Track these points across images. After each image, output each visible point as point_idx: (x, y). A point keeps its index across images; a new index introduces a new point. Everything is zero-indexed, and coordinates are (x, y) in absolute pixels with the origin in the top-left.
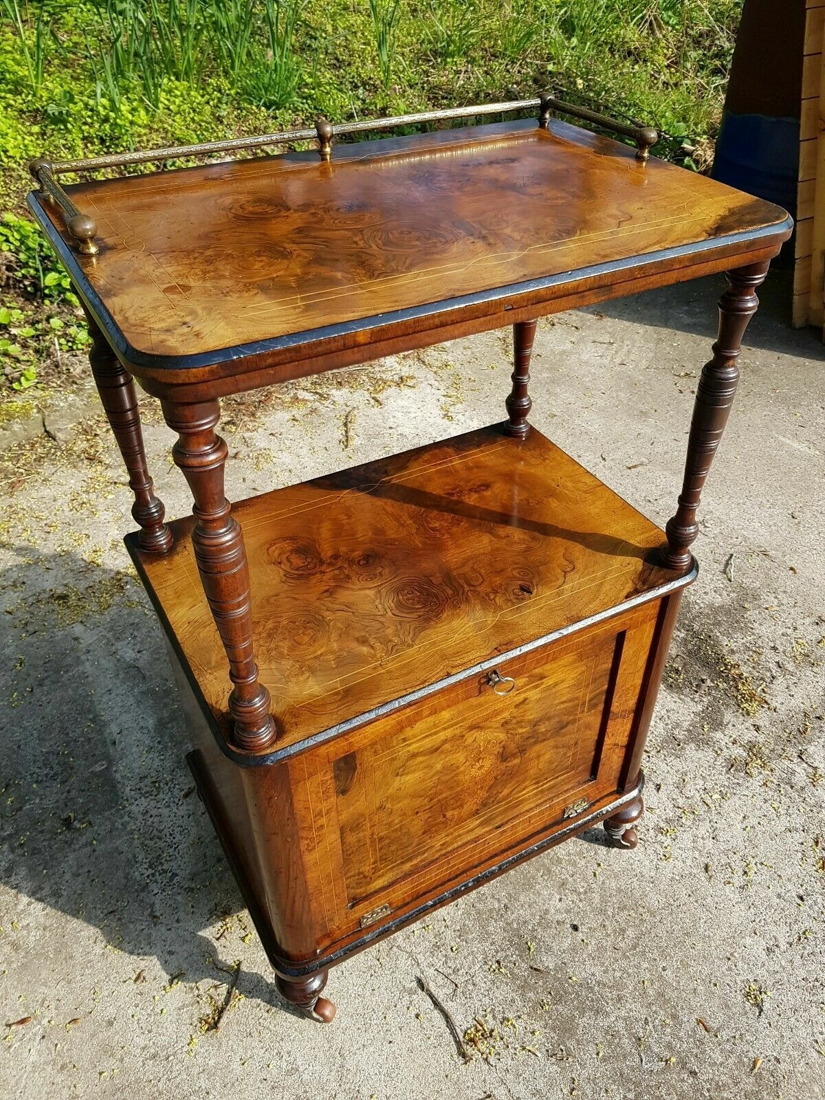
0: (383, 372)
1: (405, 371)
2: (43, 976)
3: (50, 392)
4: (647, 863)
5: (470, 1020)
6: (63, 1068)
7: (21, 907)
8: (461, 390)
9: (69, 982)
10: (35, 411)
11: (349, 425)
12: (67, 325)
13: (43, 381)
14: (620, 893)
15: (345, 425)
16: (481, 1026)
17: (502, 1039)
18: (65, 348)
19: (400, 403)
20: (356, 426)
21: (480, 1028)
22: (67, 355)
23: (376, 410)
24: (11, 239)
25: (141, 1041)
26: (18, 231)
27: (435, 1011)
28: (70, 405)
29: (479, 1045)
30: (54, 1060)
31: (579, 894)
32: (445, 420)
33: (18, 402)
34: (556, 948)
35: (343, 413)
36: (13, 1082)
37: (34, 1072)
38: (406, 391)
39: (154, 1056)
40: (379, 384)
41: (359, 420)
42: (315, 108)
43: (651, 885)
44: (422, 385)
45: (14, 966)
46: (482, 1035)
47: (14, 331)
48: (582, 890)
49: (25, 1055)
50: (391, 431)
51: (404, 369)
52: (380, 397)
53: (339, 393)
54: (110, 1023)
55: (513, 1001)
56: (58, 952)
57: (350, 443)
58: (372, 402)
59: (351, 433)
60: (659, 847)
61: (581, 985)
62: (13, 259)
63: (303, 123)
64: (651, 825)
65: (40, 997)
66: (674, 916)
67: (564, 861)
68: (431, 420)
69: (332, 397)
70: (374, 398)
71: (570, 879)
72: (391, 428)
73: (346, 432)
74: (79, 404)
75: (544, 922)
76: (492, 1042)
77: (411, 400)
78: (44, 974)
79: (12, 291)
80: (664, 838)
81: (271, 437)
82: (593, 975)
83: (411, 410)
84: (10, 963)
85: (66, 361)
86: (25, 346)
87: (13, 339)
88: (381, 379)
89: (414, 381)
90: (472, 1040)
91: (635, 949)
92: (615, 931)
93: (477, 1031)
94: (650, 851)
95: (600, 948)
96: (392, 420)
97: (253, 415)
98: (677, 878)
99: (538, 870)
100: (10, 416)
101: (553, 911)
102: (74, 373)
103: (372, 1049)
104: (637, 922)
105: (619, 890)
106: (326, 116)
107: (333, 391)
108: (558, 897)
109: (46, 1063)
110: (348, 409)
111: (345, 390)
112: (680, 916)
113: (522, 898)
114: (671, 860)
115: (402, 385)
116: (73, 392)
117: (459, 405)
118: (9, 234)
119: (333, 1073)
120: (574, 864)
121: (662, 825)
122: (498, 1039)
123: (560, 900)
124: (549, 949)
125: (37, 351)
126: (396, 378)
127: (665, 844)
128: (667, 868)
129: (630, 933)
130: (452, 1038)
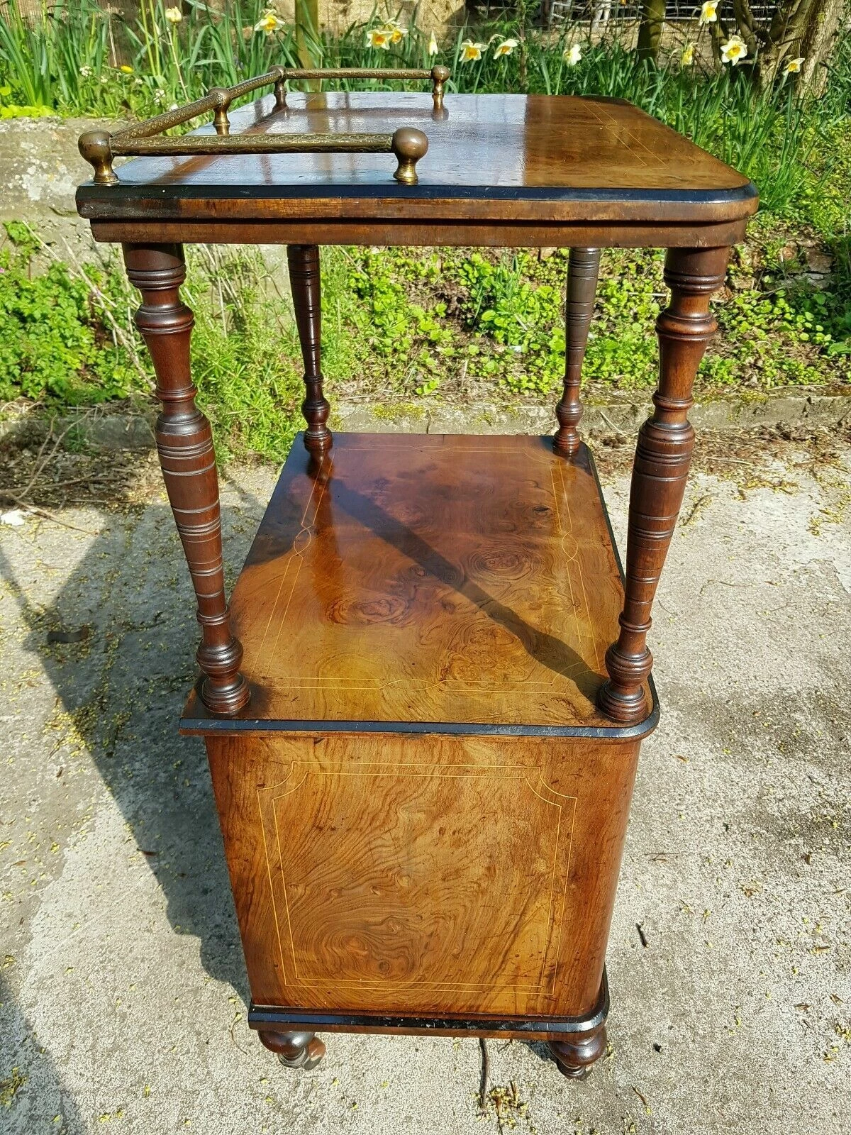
0: (764, 472)
1: (790, 477)
2: (183, 828)
3: (443, 404)
4: (798, 1049)
5: (506, 1080)
6: (154, 904)
7: (199, 770)
8: (844, 511)
9: (196, 843)
10: (425, 415)
11: (699, 507)
12: (480, 354)
13: (442, 393)
14: (745, 1060)
15: (696, 506)
16: (514, 1092)
17: (527, 1118)
18: (473, 372)
19: (767, 503)
20: (706, 510)
21: (511, 1092)
22: (471, 379)
23: (736, 502)
24: (470, 276)
25: (218, 919)
26: (478, 270)
27: (477, 1051)
28: (455, 419)
29: (501, 1108)
30: (152, 894)
31: (696, 1034)
32: (809, 533)
33: (415, 403)
34: (637, 1069)
35: (700, 496)
36: (117, 892)
37: (135, 894)
38: (779, 494)
39: (220, 937)
40: (753, 480)
41: (712, 506)
42: (806, 218)
43: (790, 1074)
44: (802, 495)
45: (168, 810)
46: (510, 1102)
47: (439, 349)
48: (701, 1032)
49: (136, 878)
50: (741, 525)
51: (789, 475)
52: (747, 492)
53: (706, 477)
54: (205, 892)
55: (561, 1091)
56: (203, 817)
57: (691, 522)
58: (737, 494)
59: (698, 515)
60: (823, 1042)
61: (643, 1122)
62: (466, 294)
63: (787, 231)
64: (827, 1015)
65: (170, 843)
66: (801, 1123)
67: (697, 993)
68: (793, 529)
69: (696, 479)
70: (739, 491)
71: (694, 1015)
72: (743, 522)
73: (693, 512)
74: (463, 421)
75: (638, 1038)
76: (515, 1114)
77: (781, 504)
78: (184, 828)
79: (455, 321)
80: (834, 1036)
81: (616, 496)
82: (664, 1121)
83: (775, 513)
84: (166, 807)
85: (469, 384)
86: (442, 363)
87: (436, 355)
88: (759, 477)
89: (794, 489)
90: (496, 1099)
91: (730, 1126)
92: (716, 1094)
93: (507, 1095)
94: (810, 1040)
95: (688, 1100)
96: (749, 515)
97: (609, 473)
98: (829, 1087)
99: (662, 986)
100: (403, 413)
101: (656, 1033)
102: (470, 395)
103: (398, 1046)
104: (750, 1101)
105: (747, 1057)
106: (814, 228)
107: (701, 475)
108: (670, 1024)
109: (146, 893)
110: (706, 494)
111: (713, 477)
112: (809, 1128)
113: (629, 1002)
114: (832, 1064)
115: (778, 488)
116: (462, 409)
117: (834, 525)
118: (470, 271)
119: (352, 1044)
120: (708, 1003)
121: (842, 1022)
122: (524, 1115)
123: (671, 1028)
124: (629, 1066)
125: (449, 370)
126: (776, 481)
127: (834, 1044)
128: (821, 1070)
129: (734, 1106)
130: (478, 1086)
